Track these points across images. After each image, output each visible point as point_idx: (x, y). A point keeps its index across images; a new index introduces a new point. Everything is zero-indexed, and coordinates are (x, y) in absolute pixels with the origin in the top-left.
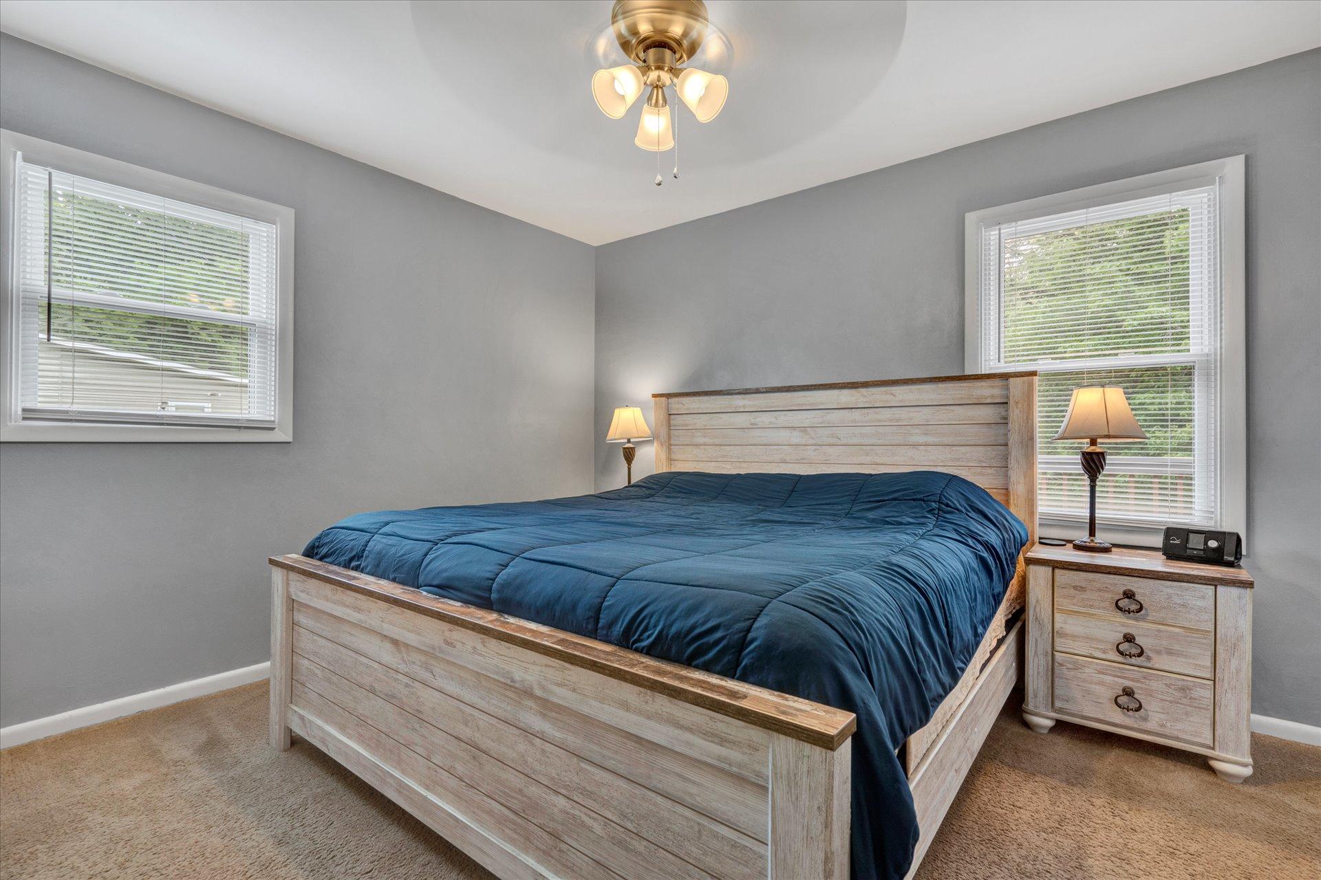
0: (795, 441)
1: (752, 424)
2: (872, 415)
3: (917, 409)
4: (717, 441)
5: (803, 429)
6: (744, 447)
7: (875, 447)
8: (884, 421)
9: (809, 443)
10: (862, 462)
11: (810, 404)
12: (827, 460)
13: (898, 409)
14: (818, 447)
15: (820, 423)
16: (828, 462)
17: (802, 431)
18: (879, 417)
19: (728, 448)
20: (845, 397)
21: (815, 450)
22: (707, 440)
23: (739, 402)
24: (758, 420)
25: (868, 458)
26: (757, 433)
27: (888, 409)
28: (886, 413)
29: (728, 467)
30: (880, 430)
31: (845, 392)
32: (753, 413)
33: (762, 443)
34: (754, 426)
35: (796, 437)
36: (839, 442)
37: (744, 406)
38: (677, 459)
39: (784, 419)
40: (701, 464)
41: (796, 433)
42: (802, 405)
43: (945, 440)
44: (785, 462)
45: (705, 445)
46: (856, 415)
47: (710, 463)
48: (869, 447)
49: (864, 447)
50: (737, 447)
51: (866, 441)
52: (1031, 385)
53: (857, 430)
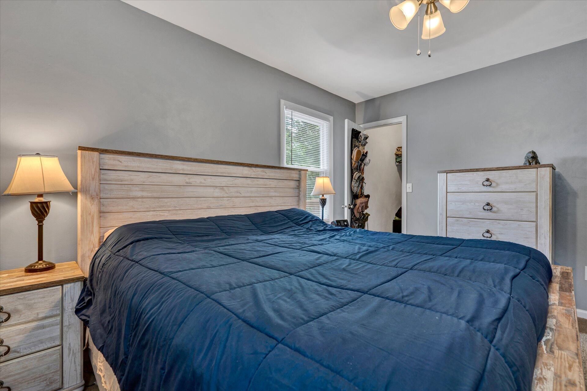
0: (216, 194)
1: (187, 183)
2: (256, 182)
3: (273, 180)
4: (155, 195)
5: (222, 188)
6: (180, 199)
7: (256, 198)
8: (260, 185)
9: (225, 196)
10: (251, 206)
11: (228, 173)
12: (234, 206)
13: (266, 179)
14: (230, 198)
15: (231, 185)
16: (235, 207)
17: (221, 189)
18: (258, 183)
19: (166, 200)
20: (246, 171)
21: (228, 200)
22: (145, 194)
23: (178, 166)
24: (191, 180)
25: (253, 203)
26: (190, 189)
27: (262, 179)
28: (261, 182)
29: (166, 214)
30: (259, 189)
31: (246, 168)
32: (188, 175)
33: (194, 196)
34: (189, 185)
35: (217, 193)
36: (241, 196)
37: (183, 170)
38: (107, 211)
39: (210, 181)
40: (138, 215)
41: (217, 190)
42: (223, 173)
43: (282, 194)
44: (209, 208)
45: (142, 197)
46: (249, 181)
47: (148, 213)
48: (254, 198)
49: (252, 198)
50: (174, 199)
51: (253, 195)
52: (306, 174)
53: (249, 189)
